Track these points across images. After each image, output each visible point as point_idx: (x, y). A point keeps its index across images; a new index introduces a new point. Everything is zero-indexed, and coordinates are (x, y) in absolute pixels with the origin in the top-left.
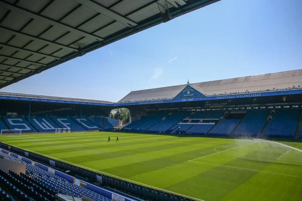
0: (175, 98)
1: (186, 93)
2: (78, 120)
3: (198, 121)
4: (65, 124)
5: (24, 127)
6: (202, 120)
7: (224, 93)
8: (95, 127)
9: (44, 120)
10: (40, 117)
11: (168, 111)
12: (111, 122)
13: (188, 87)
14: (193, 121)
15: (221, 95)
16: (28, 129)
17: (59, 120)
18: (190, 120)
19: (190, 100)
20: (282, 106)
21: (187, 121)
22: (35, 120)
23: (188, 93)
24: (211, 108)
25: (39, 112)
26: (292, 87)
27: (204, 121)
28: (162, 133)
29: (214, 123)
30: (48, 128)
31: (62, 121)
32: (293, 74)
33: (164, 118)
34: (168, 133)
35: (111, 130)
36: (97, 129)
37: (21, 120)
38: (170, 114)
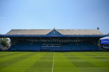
0: (47, 35)
1: (53, 33)
7: (71, 34)
13: (54, 30)
18: (47, 45)
23: (54, 33)
38: (33, 42)
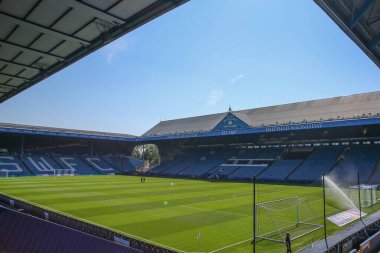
0: (213, 131)
1: (227, 123)
2: (89, 159)
3: (246, 162)
4: (69, 165)
5: (14, 168)
6: (251, 160)
7: (275, 124)
8: (111, 169)
9: (42, 159)
10: (37, 155)
11: (210, 149)
12: (133, 164)
13: (230, 115)
14: (240, 162)
15: (271, 126)
16: (20, 170)
17: (63, 159)
18: (237, 160)
19: (232, 133)
20: (361, 142)
21: (231, 162)
22: (30, 158)
23: (230, 123)
24: (267, 145)
25: (37, 149)
26: (361, 115)
27: (254, 163)
28: (196, 178)
29: (266, 165)
30: (46, 170)
31: (67, 160)
32: (369, 97)
33: (203, 159)
34: (204, 177)
35: (131, 173)
36: (112, 172)
37: (11, 158)
38: (213, 152)
